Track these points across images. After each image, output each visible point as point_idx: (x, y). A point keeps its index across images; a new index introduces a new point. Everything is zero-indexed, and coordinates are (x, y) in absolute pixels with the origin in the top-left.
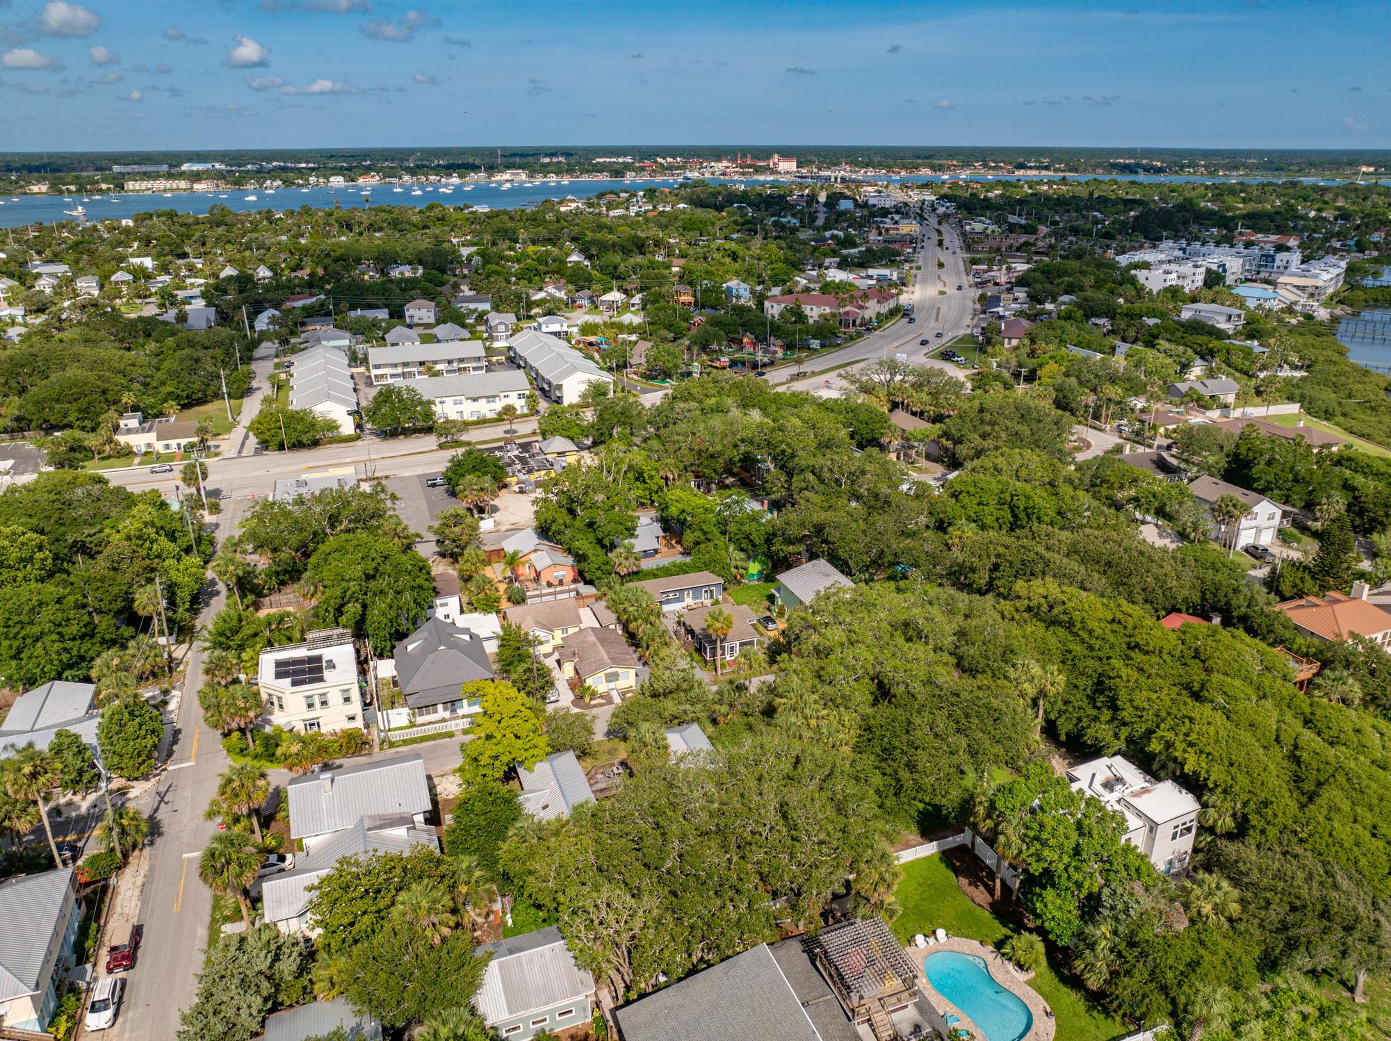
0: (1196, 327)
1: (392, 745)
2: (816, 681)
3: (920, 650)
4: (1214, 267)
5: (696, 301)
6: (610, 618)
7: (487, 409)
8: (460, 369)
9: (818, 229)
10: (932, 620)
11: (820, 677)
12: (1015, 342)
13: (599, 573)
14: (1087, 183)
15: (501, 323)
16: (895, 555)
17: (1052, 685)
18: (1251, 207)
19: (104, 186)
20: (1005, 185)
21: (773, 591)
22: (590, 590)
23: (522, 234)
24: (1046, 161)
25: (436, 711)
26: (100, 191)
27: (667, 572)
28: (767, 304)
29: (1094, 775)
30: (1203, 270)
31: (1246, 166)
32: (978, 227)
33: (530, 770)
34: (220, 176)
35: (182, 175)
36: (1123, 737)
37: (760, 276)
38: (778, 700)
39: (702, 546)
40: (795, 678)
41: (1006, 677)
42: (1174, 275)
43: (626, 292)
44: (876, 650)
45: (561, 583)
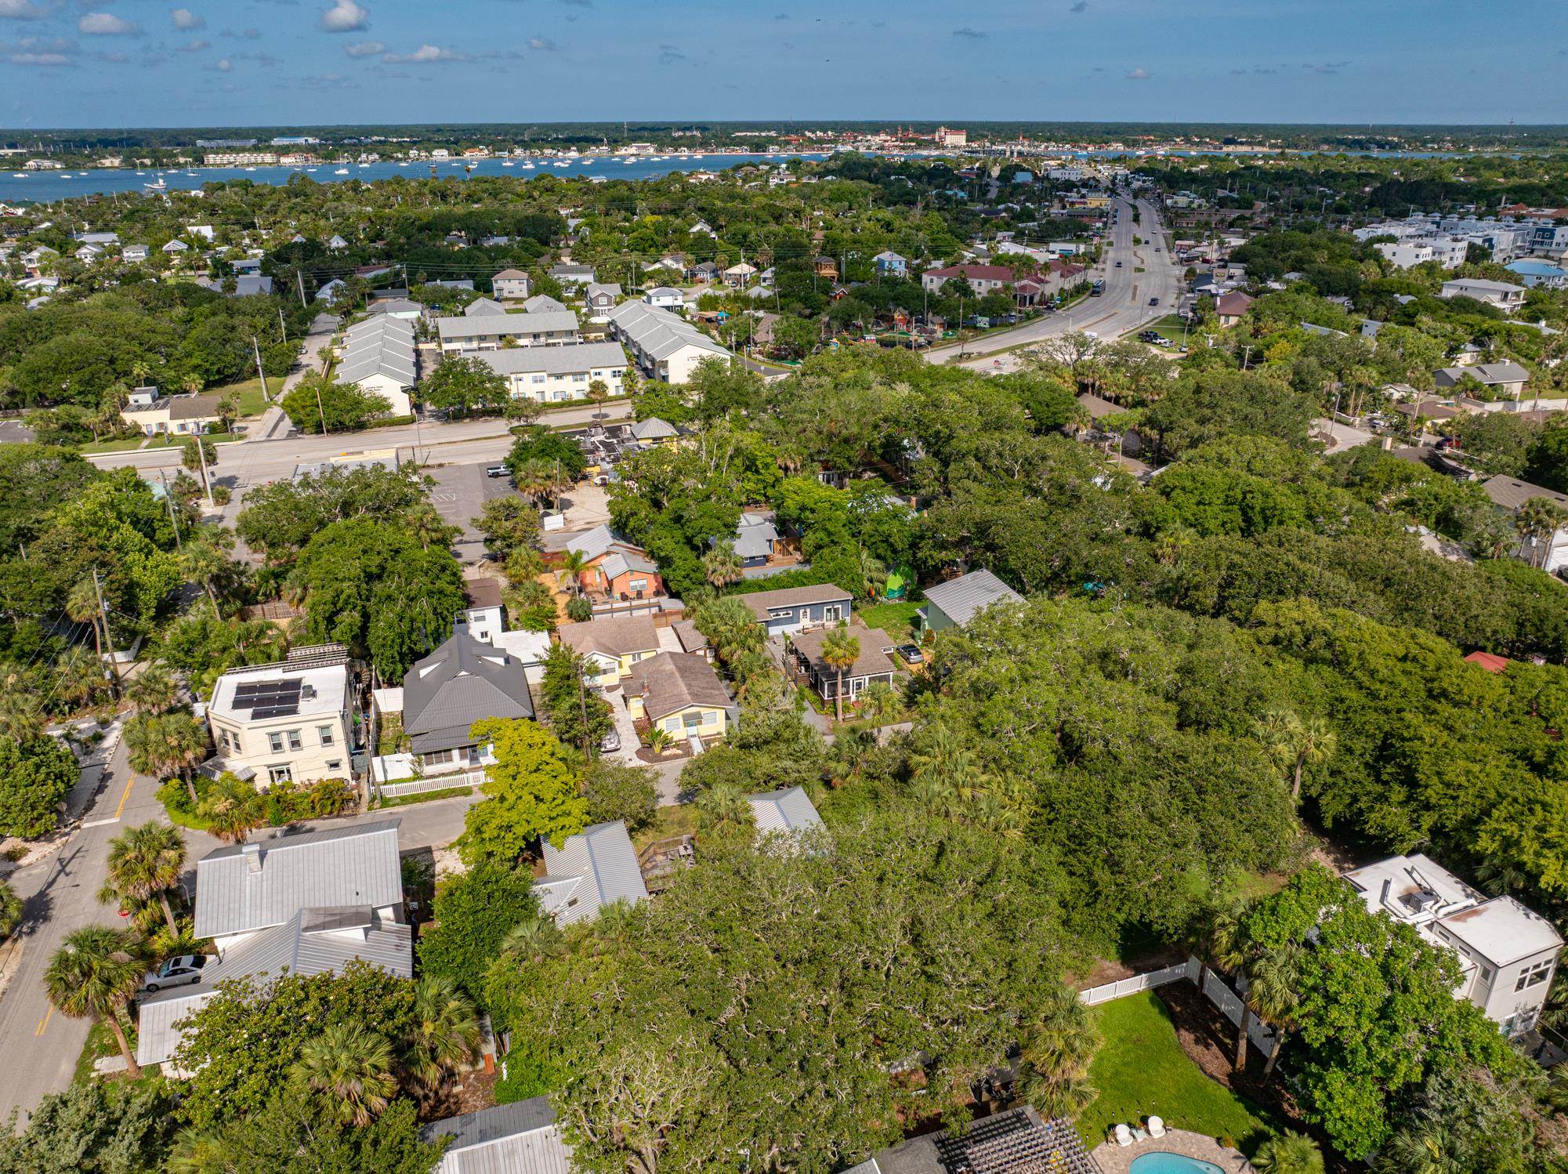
0: (1462, 305)
1: (385, 803)
2: (973, 732)
3: (1126, 691)
4: (1479, 242)
5: (840, 276)
6: (697, 641)
7: (575, 389)
8: (548, 345)
9: (990, 202)
10: (1144, 649)
11: (978, 726)
12: (1233, 320)
13: (687, 583)
14: (1310, 158)
15: (603, 295)
16: (1086, 565)
17: (1317, 746)
18: (1515, 181)
19: (182, 160)
20: (1213, 159)
21: (919, 612)
22: (677, 605)
23: (641, 205)
24: (1260, 138)
25: (450, 759)
26: (178, 165)
27: (778, 583)
28: (925, 278)
29: (1387, 883)
30: (1465, 244)
31: (1502, 142)
32: (1182, 201)
33: (560, 847)
34: (312, 149)
35: (269, 149)
36: (1425, 827)
37: (918, 249)
38: (917, 758)
39: (826, 551)
40: (942, 727)
41: (1253, 735)
42: (1429, 250)
43: (756, 265)
44: (1062, 690)
45: (640, 595)
